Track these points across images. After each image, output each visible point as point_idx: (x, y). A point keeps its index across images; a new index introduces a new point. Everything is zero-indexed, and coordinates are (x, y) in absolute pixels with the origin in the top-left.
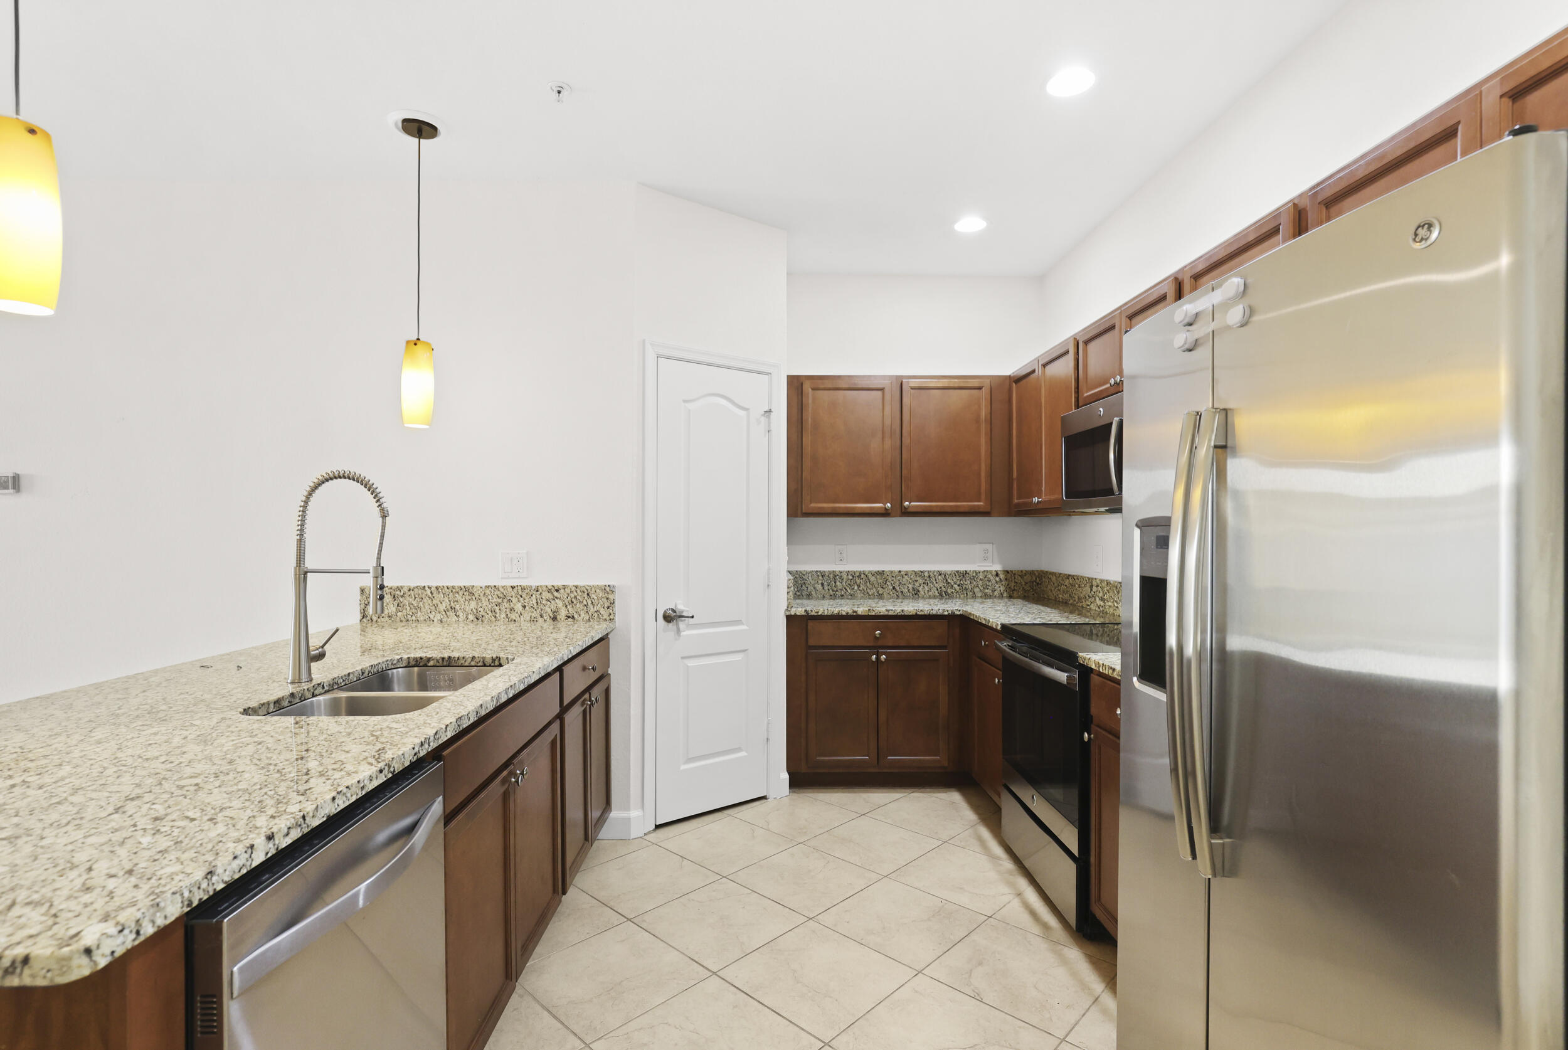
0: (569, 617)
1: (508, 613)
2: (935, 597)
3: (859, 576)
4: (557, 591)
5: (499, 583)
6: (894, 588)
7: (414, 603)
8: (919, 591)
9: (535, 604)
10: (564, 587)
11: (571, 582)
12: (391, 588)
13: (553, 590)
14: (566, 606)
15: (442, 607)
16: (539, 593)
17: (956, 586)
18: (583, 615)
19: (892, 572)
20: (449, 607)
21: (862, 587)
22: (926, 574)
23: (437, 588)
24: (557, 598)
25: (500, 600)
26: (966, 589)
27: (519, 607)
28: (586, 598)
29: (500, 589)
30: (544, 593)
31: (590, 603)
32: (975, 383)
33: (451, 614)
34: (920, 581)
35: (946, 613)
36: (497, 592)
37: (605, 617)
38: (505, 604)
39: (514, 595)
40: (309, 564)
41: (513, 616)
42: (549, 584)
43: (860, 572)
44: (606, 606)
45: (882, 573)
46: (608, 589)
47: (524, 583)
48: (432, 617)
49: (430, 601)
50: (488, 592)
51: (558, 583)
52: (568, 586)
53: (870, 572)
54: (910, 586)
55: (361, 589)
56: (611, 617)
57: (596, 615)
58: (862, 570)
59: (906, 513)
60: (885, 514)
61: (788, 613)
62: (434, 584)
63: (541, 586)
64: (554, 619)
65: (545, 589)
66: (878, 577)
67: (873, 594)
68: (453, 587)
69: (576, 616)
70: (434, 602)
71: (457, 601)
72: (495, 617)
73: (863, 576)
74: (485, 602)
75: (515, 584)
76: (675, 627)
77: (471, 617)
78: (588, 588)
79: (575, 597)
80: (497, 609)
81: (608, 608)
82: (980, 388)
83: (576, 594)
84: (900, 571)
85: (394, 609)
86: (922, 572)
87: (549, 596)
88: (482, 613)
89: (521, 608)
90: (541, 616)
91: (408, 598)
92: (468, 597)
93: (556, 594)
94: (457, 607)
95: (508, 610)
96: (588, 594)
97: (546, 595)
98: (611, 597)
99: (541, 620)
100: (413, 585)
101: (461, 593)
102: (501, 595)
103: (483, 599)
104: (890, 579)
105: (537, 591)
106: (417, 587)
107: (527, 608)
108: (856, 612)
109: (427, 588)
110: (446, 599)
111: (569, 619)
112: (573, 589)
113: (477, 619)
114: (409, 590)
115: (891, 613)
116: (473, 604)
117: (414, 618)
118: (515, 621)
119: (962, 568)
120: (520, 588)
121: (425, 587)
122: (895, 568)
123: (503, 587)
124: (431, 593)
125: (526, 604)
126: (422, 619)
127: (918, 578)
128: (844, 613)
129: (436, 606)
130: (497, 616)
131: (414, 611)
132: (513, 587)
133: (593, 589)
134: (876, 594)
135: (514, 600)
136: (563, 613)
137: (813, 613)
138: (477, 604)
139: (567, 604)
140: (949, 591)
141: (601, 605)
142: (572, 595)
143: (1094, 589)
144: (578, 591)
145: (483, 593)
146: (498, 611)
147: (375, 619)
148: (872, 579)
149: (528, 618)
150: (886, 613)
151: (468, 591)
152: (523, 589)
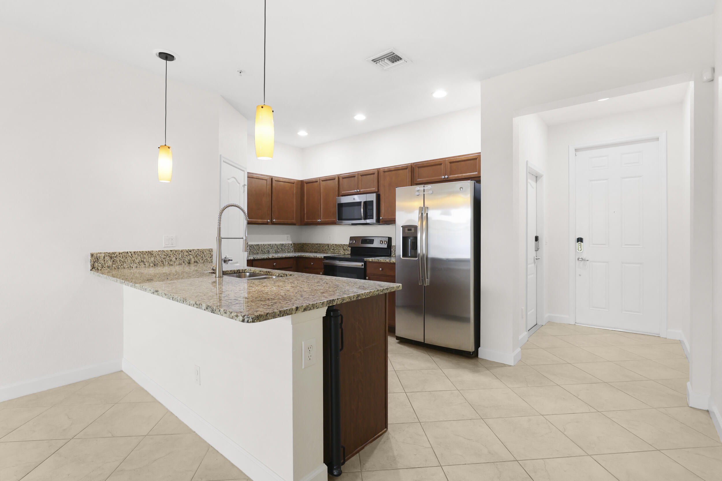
0: (195, 262)
1: (169, 262)
4: (190, 252)
5: (165, 249)
7: (122, 260)
8: (269, 251)
9: (181, 258)
10: (193, 250)
11: (196, 248)
12: (109, 253)
13: (188, 252)
14: (194, 258)
15: (137, 261)
16: (183, 253)
17: (280, 249)
18: (201, 261)
20: (140, 261)
23: (134, 252)
24: (190, 254)
25: (165, 257)
26: (283, 250)
27: (174, 259)
28: (202, 254)
29: (166, 252)
30: (185, 253)
31: (203, 256)
33: (142, 264)
36: (165, 253)
37: (209, 261)
38: (168, 258)
39: (171, 254)
41: (171, 263)
42: (187, 249)
44: (210, 257)
46: (210, 250)
47: (176, 249)
48: (132, 266)
49: (130, 259)
50: (160, 253)
51: (191, 248)
52: (195, 250)
54: (267, 250)
55: (92, 255)
56: (212, 261)
57: (206, 260)
62: (133, 251)
63: (184, 250)
64: (189, 263)
65: (185, 251)
68: (143, 252)
69: (198, 262)
70: (133, 259)
71: (145, 258)
72: (163, 264)
74: (158, 258)
75: (172, 250)
76: (227, 264)
77: (152, 265)
78: (202, 250)
79: (198, 254)
80: (164, 260)
81: (211, 257)
83: (198, 253)
85: (111, 263)
87: (187, 254)
88: (157, 263)
89: (175, 259)
90: (184, 262)
91: (119, 258)
92: (150, 256)
93: (190, 253)
94: (145, 260)
95: (169, 261)
96: (203, 253)
97: (186, 254)
98: (211, 253)
99: (183, 264)
100: (121, 251)
101: (146, 254)
102: (166, 254)
103: (157, 256)
105: (182, 252)
106: (124, 252)
107: (178, 259)
108: (269, 257)
109: (129, 253)
110: (139, 257)
111: (196, 263)
112: (197, 251)
113: (155, 265)
114: (120, 254)
116: (153, 259)
117: (122, 267)
118: (172, 265)
120: (174, 251)
121: (128, 252)
123: (166, 251)
124: (131, 255)
125: (177, 258)
126: (126, 267)
128: (265, 258)
129: (134, 261)
130: (164, 263)
131: (122, 263)
132: (171, 251)
133: (205, 251)
135: (172, 256)
136: (193, 260)
137: (256, 259)
138: (155, 259)
139: (194, 257)
141: (208, 257)
142: (197, 253)
143: (330, 247)
144: (199, 252)
145: (157, 254)
146: (164, 261)
147: (99, 268)
149: (178, 263)
150: (278, 257)
151: (150, 253)
152: (176, 251)
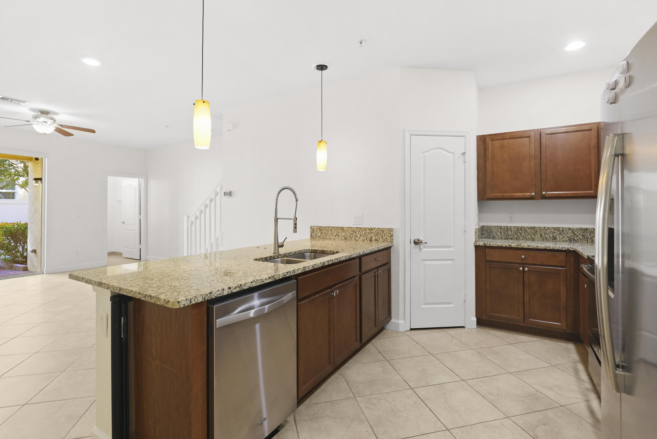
0: (376, 240)
1: (355, 237)
2: (566, 241)
3: (521, 229)
4: (372, 230)
5: (352, 226)
6: (541, 236)
7: (326, 232)
8: (556, 238)
9: (364, 235)
10: (374, 228)
11: (377, 227)
12: (319, 227)
13: (370, 229)
14: (375, 236)
15: (334, 234)
16: (366, 230)
17: (580, 236)
18: (381, 240)
19: (540, 227)
20: (336, 234)
21: (522, 234)
22: (561, 229)
23: (333, 227)
24: (372, 232)
25: (352, 233)
26: (587, 238)
27: (359, 235)
28: (382, 233)
29: (353, 229)
30: (367, 230)
31: (383, 235)
32: (587, 128)
33: (337, 237)
34: (557, 232)
35: (564, 249)
36: (352, 230)
37: (389, 241)
38: (354, 234)
39: (357, 231)
40: (278, 216)
41: (357, 239)
42: (369, 227)
43: (521, 227)
44: (390, 236)
45: (534, 228)
46: (390, 230)
47: (361, 226)
48: (331, 237)
49: (330, 232)
50: (349, 229)
51: (372, 227)
52: (376, 228)
53: (527, 227)
54: (551, 235)
55: (311, 227)
56: (392, 241)
57: (386, 240)
58: (522, 226)
59: (544, 197)
60: (532, 198)
61: (475, 244)
62: (332, 226)
63: (366, 228)
64: (371, 240)
65: (367, 229)
66: (532, 230)
67: (529, 238)
68: (338, 227)
69: (378, 240)
70: (332, 232)
71: (339, 232)
72: (351, 239)
73: (523, 229)
74: (348, 233)
75: (357, 227)
76: (419, 247)
77: (343, 238)
78: (383, 229)
79: (378, 233)
80: (352, 235)
81: (390, 237)
82: (590, 130)
83: (378, 231)
84: (545, 227)
85: (320, 234)
86: (558, 228)
87: (369, 231)
88: (347, 237)
89: (359, 236)
90: (366, 239)
91: (324, 230)
92: (342, 231)
93: (371, 231)
94: (339, 234)
95: (355, 236)
96: (383, 231)
97: (368, 231)
98: (391, 233)
99: (366, 241)
100: (326, 226)
101: (340, 229)
102: (353, 231)
103: (347, 232)
104: (539, 231)
105: (365, 229)
106: (327, 227)
107: (361, 236)
108: (511, 246)
109: (330, 227)
110: (336, 231)
111: (376, 241)
112: (378, 229)
113: (345, 239)
114: (324, 228)
115: (530, 247)
116: (344, 234)
117: (326, 238)
118: (357, 240)
119: (584, 226)
120: (359, 228)
121: (329, 227)
122: (542, 225)
123: (353, 228)
124: (331, 229)
125: (361, 234)
126: (328, 238)
127: (555, 231)
128: (504, 246)
129: (332, 234)
130: (352, 238)
131: (326, 235)
132: (357, 228)
133: (385, 229)
134: (530, 238)
135: (357, 233)
136: (374, 238)
137: (488, 245)
138: (345, 234)
139: (375, 235)
140: (576, 238)
141: (388, 236)
142: (377, 232)
144: (379, 230)
145: (347, 229)
146: (352, 236)
147: (314, 237)
148: (528, 231)
149: (362, 240)
150: (528, 247)
151: (342, 228)
152: (360, 228)
